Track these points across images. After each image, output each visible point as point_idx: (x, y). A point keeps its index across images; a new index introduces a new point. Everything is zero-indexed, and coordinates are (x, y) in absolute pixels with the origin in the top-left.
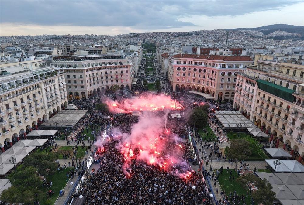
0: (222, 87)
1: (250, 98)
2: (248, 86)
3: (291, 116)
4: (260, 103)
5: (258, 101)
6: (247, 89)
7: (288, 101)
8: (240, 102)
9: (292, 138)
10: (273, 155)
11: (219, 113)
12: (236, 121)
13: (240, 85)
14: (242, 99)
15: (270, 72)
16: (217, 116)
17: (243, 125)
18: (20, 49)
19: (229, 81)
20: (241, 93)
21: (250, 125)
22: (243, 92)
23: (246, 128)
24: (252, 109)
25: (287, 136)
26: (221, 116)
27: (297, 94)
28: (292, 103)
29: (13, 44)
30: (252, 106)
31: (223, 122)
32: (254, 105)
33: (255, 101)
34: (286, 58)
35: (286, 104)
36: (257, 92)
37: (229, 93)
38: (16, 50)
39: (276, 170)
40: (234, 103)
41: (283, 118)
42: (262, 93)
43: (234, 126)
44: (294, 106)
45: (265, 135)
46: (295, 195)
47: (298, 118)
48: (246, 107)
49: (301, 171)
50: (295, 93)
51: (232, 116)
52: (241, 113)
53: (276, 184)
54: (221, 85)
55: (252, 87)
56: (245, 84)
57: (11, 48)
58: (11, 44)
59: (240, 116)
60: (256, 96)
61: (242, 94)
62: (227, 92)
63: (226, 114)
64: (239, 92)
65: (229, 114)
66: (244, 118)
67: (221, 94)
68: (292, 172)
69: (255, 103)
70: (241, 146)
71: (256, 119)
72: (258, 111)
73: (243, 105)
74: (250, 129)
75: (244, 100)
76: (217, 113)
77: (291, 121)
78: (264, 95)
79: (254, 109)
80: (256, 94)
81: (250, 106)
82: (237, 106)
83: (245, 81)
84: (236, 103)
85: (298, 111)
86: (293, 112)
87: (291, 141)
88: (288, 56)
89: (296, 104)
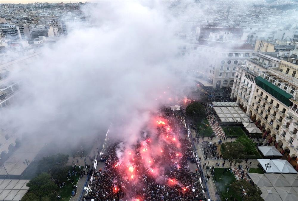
0: (220, 75)
1: (248, 92)
2: (247, 80)
3: (286, 120)
4: (257, 100)
5: (255, 97)
6: (246, 83)
7: (284, 104)
8: (238, 94)
9: (284, 139)
10: (265, 154)
11: (217, 105)
12: (233, 114)
13: (239, 77)
14: (240, 91)
15: (270, 70)
16: (215, 108)
17: (239, 120)
18: (14, 26)
19: (228, 69)
20: (239, 85)
21: (246, 120)
22: (241, 85)
23: (242, 123)
24: (249, 104)
25: (280, 137)
26: (218, 108)
27: (294, 100)
28: (289, 107)
29: (6, 19)
30: (250, 101)
31: (220, 116)
32: (251, 100)
33: (253, 97)
34: (288, 53)
35: (282, 106)
36: (255, 88)
37: (227, 82)
38: (11, 26)
39: (267, 171)
40: (232, 93)
41: (278, 120)
42: (261, 90)
43: (230, 121)
44: (289, 111)
45: (259, 131)
46: (282, 198)
47: (293, 124)
48: (243, 100)
49: (289, 172)
50: (292, 98)
51: (229, 108)
52: (238, 105)
53: (265, 186)
54: (220, 73)
55: (251, 83)
56: (243, 78)
57: (5, 25)
58: (4, 19)
59: (236, 108)
60: (254, 91)
61: (240, 87)
62: (226, 80)
63: (223, 106)
64: (238, 84)
65: (226, 106)
66: (240, 111)
67: (220, 82)
68: (281, 173)
69: (252, 99)
70: (236, 150)
71: (252, 114)
72: (255, 107)
73: (240, 97)
74: (245, 125)
75: (242, 93)
76: (215, 105)
77: (285, 124)
78: (262, 93)
79: (250, 104)
80: (255, 90)
81: (247, 100)
82: (234, 96)
83: (244, 74)
84: (233, 93)
85: (293, 116)
86: (289, 116)
87: (283, 142)
88: (289, 51)
89: (292, 109)
